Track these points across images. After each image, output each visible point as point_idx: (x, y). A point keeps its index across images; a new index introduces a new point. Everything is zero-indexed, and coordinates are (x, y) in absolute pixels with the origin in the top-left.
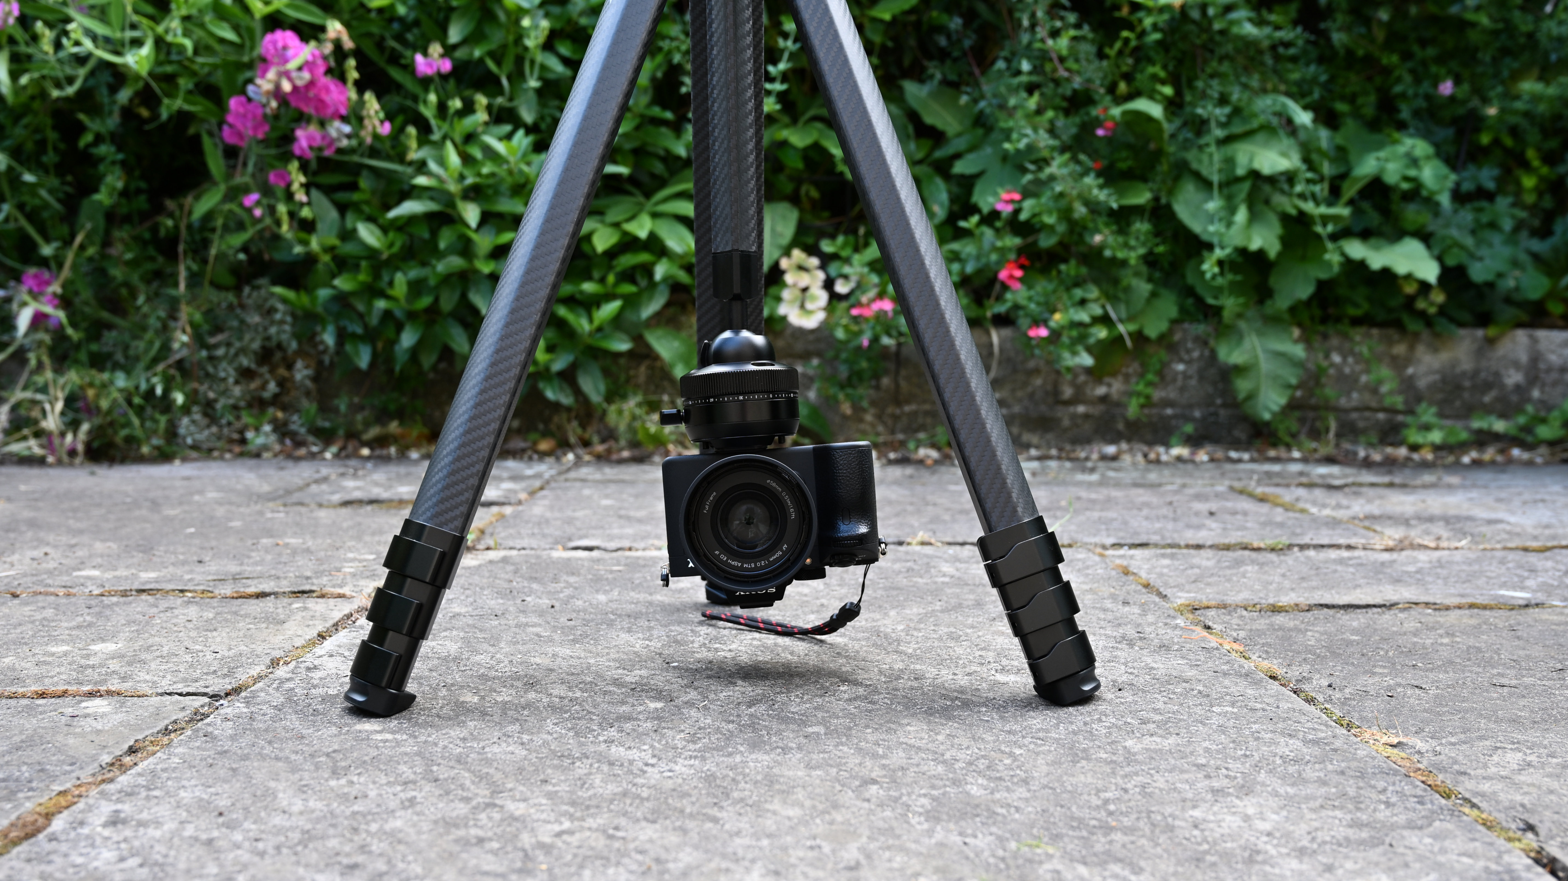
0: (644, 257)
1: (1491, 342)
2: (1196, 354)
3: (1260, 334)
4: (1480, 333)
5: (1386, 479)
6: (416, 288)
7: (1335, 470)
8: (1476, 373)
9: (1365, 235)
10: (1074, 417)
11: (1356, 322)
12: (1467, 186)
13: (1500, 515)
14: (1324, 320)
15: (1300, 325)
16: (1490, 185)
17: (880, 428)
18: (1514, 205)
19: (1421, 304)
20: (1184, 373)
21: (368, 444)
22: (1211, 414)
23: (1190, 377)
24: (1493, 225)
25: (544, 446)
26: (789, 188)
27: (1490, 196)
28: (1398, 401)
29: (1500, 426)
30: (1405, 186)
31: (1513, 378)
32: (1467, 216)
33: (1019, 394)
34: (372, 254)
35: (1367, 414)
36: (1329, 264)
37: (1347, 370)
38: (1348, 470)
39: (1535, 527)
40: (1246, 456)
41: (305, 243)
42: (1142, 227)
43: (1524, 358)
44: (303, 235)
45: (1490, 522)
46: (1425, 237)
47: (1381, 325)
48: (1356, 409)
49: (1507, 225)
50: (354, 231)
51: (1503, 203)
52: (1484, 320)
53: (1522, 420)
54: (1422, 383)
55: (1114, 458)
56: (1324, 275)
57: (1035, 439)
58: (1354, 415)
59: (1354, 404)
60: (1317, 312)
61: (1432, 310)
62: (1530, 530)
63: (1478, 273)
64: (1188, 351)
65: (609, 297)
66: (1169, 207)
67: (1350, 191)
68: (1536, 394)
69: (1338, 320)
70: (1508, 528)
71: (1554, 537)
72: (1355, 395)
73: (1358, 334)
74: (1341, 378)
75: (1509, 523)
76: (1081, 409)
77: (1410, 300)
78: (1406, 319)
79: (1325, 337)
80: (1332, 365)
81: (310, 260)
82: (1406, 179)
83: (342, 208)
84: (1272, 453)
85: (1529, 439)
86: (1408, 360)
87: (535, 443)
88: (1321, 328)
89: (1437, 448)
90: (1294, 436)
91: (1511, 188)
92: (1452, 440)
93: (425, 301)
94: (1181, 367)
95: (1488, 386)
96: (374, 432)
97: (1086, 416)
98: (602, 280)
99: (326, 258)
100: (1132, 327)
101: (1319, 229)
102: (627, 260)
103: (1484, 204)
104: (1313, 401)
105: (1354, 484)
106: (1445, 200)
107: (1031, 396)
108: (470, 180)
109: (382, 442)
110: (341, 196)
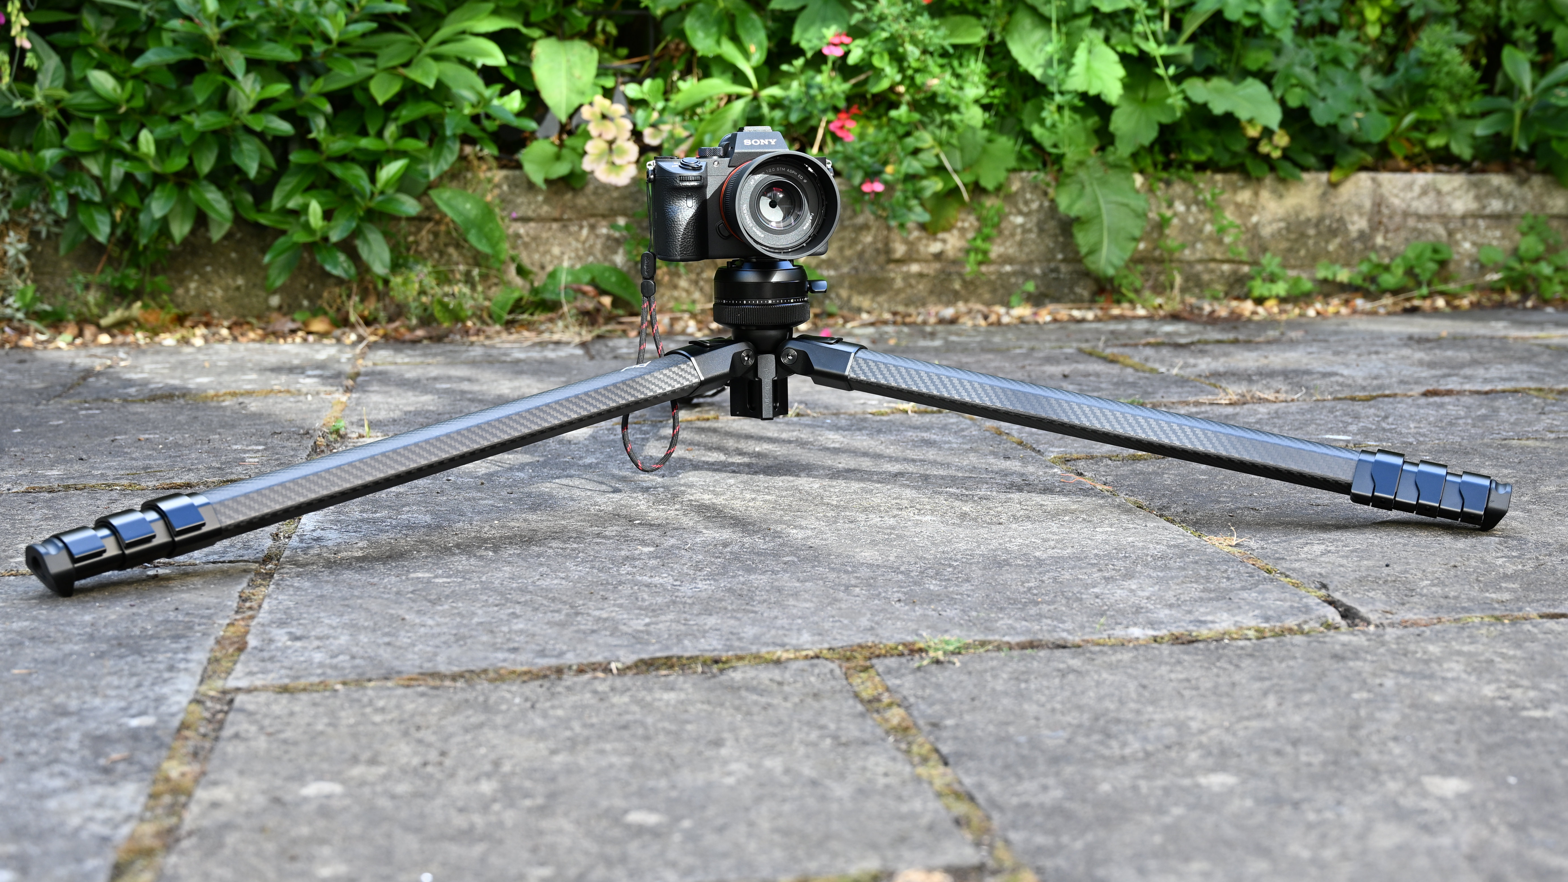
0: (428, 108)
1: (1334, 185)
2: (1035, 206)
3: (1103, 182)
4: (1324, 177)
5: (1231, 336)
6: (164, 147)
7: (1181, 327)
8: (1321, 220)
9: (1208, 73)
10: (907, 277)
11: (1200, 167)
12: (1310, 20)
13: (1335, 369)
14: (1167, 166)
15: (1142, 172)
16: (1333, 17)
17: (697, 295)
18: (1357, 39)
19: (1264, 148)
20: (1022, 226)
21: (108, 330)
22: (1053, 270)
23: (1030, 231)
24: (1336, 62)
25: (319, 325)
26: (584, 22)
27: (1332, 30)
28: (1243, 251)
29: (1343, 276)
30: (1247, 23)
31: (1358, 224)
32: (1310, 51)
33: (848, 253)
34: (109, 108)
35: (1212, 265)
36: (1172, 108)
37: (1191, 220)
38: (1194, 328)
39: (1365, 379)
40: (1090, 315)
41: (28, 96)
42: (976, 68)
43: (1367, 202)
44: (24, 86)
45: (1325, 375)
46: (1266, 78)
47: (1225, 170)
48: (1200, 261)
49: (1350, 62)
50: (85, 80)
51: (1345, 37)
52: (1328, 164)
53: (1364, 268)
54: (1266, 231)
55: (953, 321)
56: (1165, 120)
57: (865, 302)
58: (1199, 268)
59: (1198, 255)
60: (1160, 158)
61: (1276, 154)
62: (1360, 381)
63: (1321, 115)
64: (1026, 203)
65: (397, 154)
66: (1003, 44)
67: (1191, 26)
68: (1379, 240)
69: (1181, 166)
70: (1340, 379)
71: (1380, 387)
72: (1199, 246)
73: (1202, 181)
74: (1185, 227)
75: (1342, 375)
76: (915, 268)
77: (1254, 143)
78: (1249, 163)
79: (1168, 183)
80: (1175, 215)
81: (33, 115)
82: (1248, 14)
83: (65, 54)
84: (1116, 311)
85: (1373, 288)
86: (1252, 208)
87: (306, 324)
88: (1164, 175)
89: (1282, 300)
90: (1137, 291)
91: (1354, 20)
92: (1296, 292)
93: (178, 163)
94: (1019, 220)
95: (1332, 233)
96: (113, 316)
97: (921, 275)
98: (380, 134)
99: (52, 112)
100: (969, 178)
101: (1161, 71)
102: (408, 113)
103: (1327, 39)
104: (1157, 253)
105: (1199, 342)
106: (1286, 36)
107: (861, 255)
108: (228, 24)
109: (122, 326)
110: (60, 38)
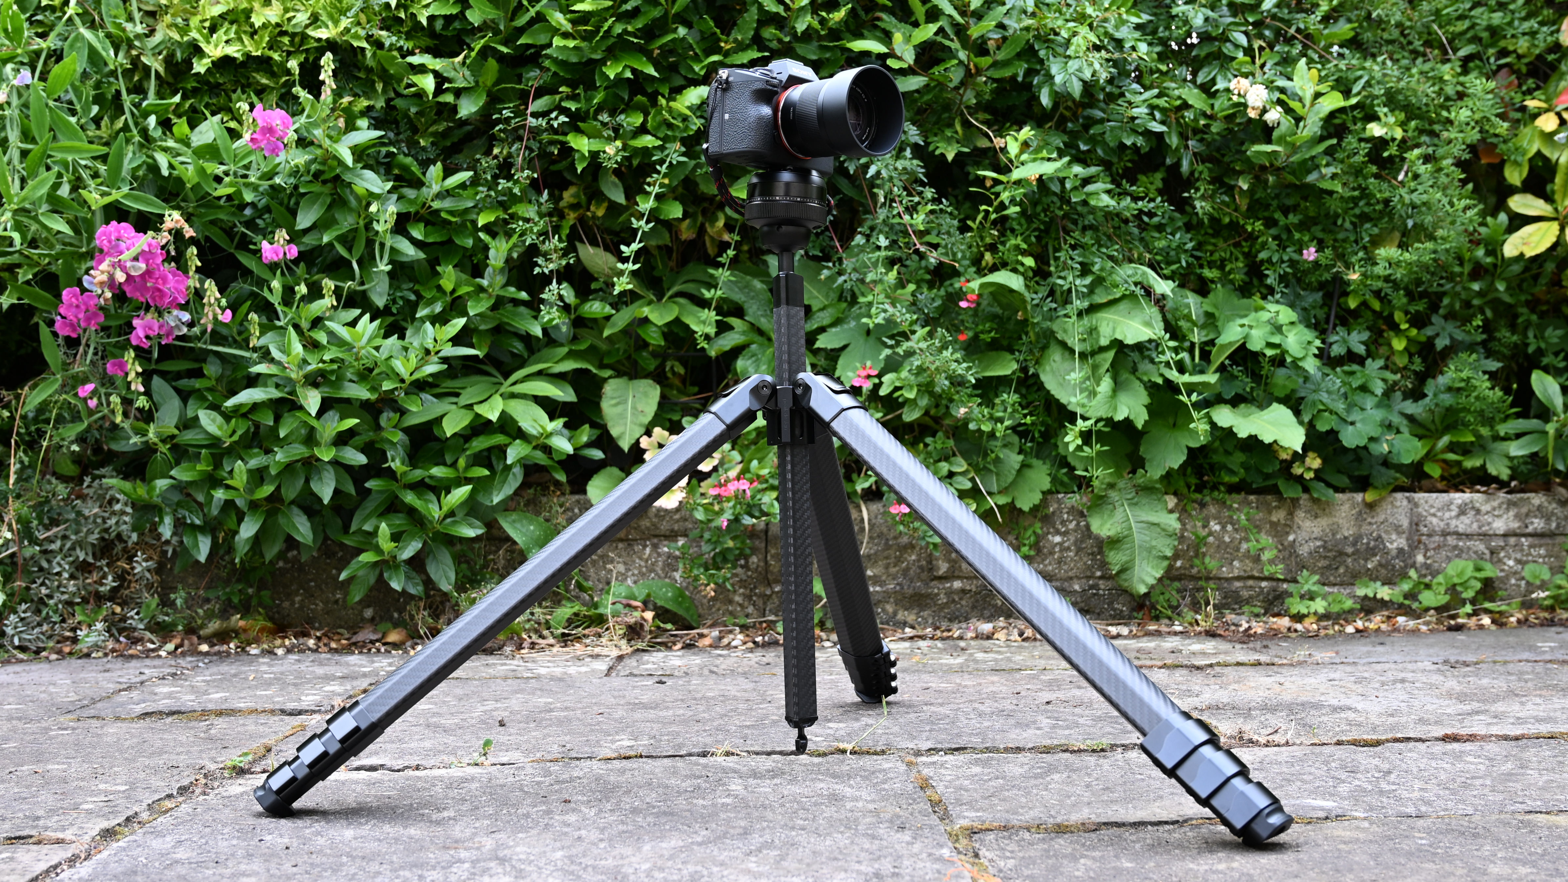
0: (499, 439)
1: (1371, 506)
2: (1072, 526)
3: (1133, 504)
4: (1359, 497)
5: (1254, 657)
6: (258, 476)
7: (1210, 645)
8: (1358, 538)
9: (1235, 402)
10: (950, 592)
11: (1233, 489)
12: (1337, 350)
13: (1351, 702)
14: (1199, 489)
15: (1175, 494)
16: (1361, 350)
17: (750, 609)
18: (1386, 367)
19: (1297, 470)
20: (1060, 544)
21: (208, 639)
22: (1091, 587)
23: (1068, 549)
24: (1364, 389)
25: (393, 637)
26: (652, 365)
27: (1360, 361)
28: (1278, 570)
29: (1384, 593)
30: (1269, 352)
31: (1396, 543)
32: (1335, 381)
33: (893, 570)
34: (214, 443)
35: (1250, 583)
36: (1195, 432)
37: (1227, 539)
38: (1223, 646)
39: (1380, 715)
40: (1125, 631)
41: (144, 433)
42: (1011, 398)
43: (1405, 523)
44: (141, 424)
45: (1335, 709)
46: (1295, 404)
47: (1258, 492)
48: (1238, 578)
49: (1379, 388)
50: (196, 418)
51: (1373, 366)
52: (1362, 484)
53: (1406, 586)
54: (1304, 550)
55: (989, 637)
56: (1194, 445)
57: (911, 618)
58: (1238, 584)
59: (1236, 573)
60: (1193, 481)
61: (1309, 475)
62: (1373, 719)
63: (1350, 438)
64: (1063, 523)
65: (460, 482)
66: (1036, 376)
67: (1219, 358)
68: (1420, 558)
69: (1215, 487)
70: (1351, 715)
71: (1392, 728)
72: (1236, 563)
73: (1235, 502)
74: (1221, 545)
75: (1356, 710)
76: (957, 584)
77: (1287, 465)
78: (1281, 484)
79: (1203, 505)
80: (1211, 534)
81: (149, 450)
82: (1270, 345)
83: (184, 396)
84: (1152, 627)
85: (1415, 605)
86: (1288, 527)
87: (384, 635)
88: (1198, 496)
89: (1322, 617)
90: (1174, 608)
91: (1383, 350)
92: (1335, 609)
93: (267, 490)
94: (1058, 539)
95: (1371, 552)
96: (214, 626)
97: (963, 591)
98: (454, 465)
99: (164, 448)
100: (1002, 500)
101: (1184, 398)
102: (480, 444)
103: (1355, 367)
104: (1194, 571)
105: (1218, 664)
106: (1311, 365)
107: (905, 572)
108: (313, 367)
109: (222, 637)
110: (184, 383)
